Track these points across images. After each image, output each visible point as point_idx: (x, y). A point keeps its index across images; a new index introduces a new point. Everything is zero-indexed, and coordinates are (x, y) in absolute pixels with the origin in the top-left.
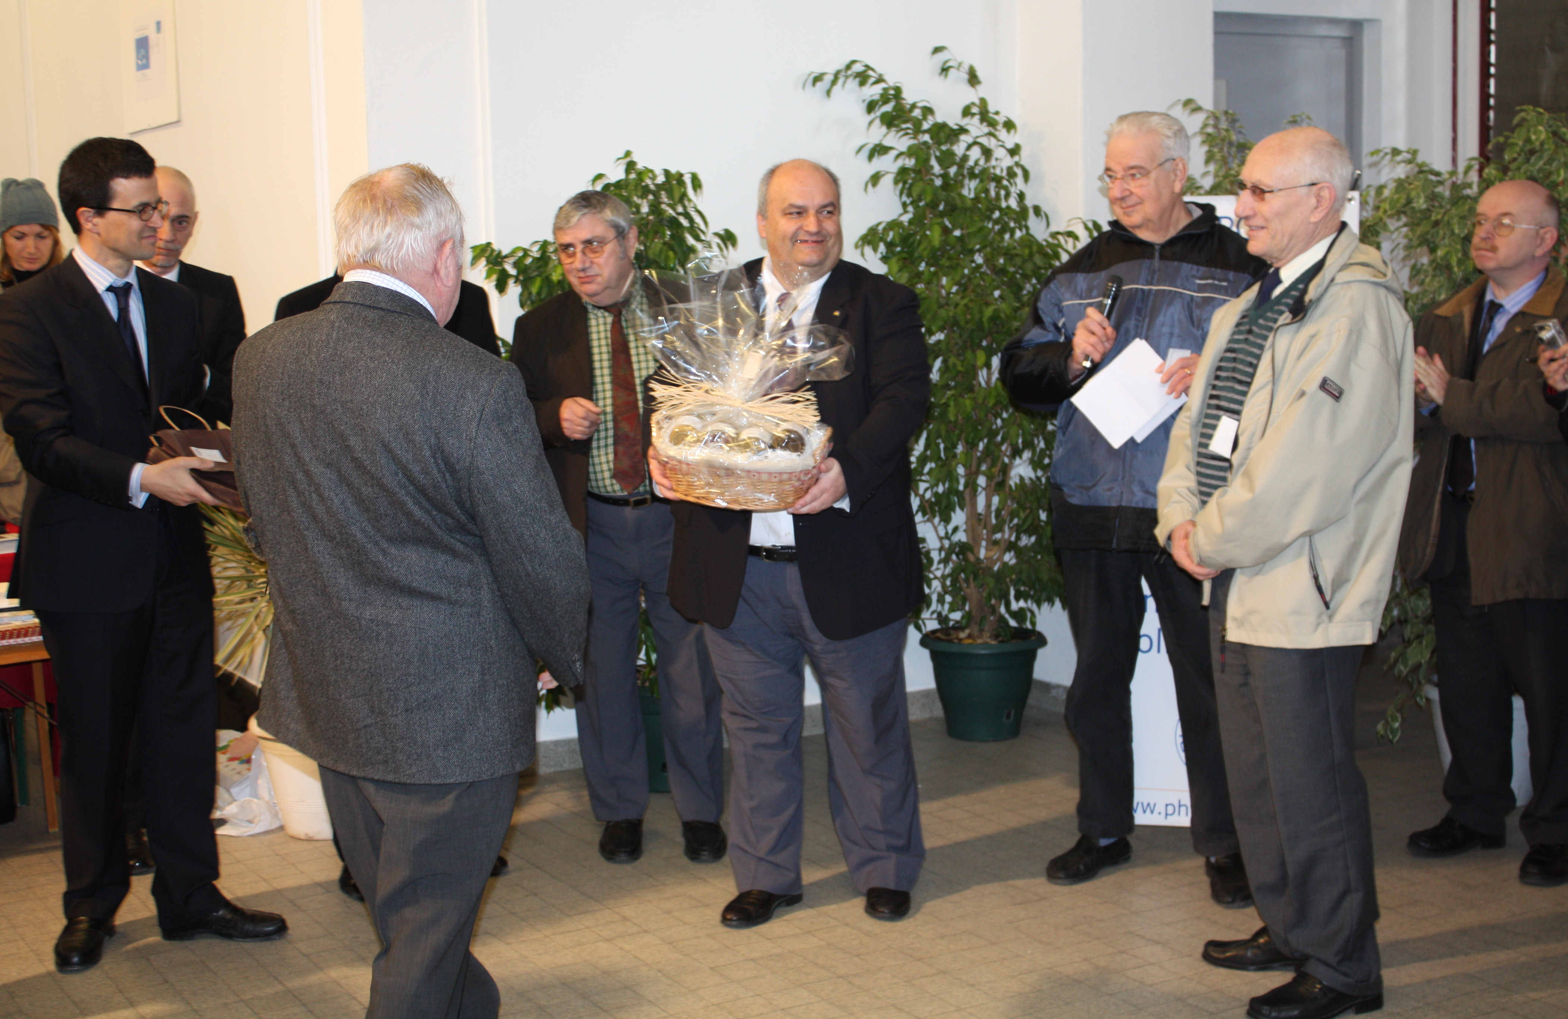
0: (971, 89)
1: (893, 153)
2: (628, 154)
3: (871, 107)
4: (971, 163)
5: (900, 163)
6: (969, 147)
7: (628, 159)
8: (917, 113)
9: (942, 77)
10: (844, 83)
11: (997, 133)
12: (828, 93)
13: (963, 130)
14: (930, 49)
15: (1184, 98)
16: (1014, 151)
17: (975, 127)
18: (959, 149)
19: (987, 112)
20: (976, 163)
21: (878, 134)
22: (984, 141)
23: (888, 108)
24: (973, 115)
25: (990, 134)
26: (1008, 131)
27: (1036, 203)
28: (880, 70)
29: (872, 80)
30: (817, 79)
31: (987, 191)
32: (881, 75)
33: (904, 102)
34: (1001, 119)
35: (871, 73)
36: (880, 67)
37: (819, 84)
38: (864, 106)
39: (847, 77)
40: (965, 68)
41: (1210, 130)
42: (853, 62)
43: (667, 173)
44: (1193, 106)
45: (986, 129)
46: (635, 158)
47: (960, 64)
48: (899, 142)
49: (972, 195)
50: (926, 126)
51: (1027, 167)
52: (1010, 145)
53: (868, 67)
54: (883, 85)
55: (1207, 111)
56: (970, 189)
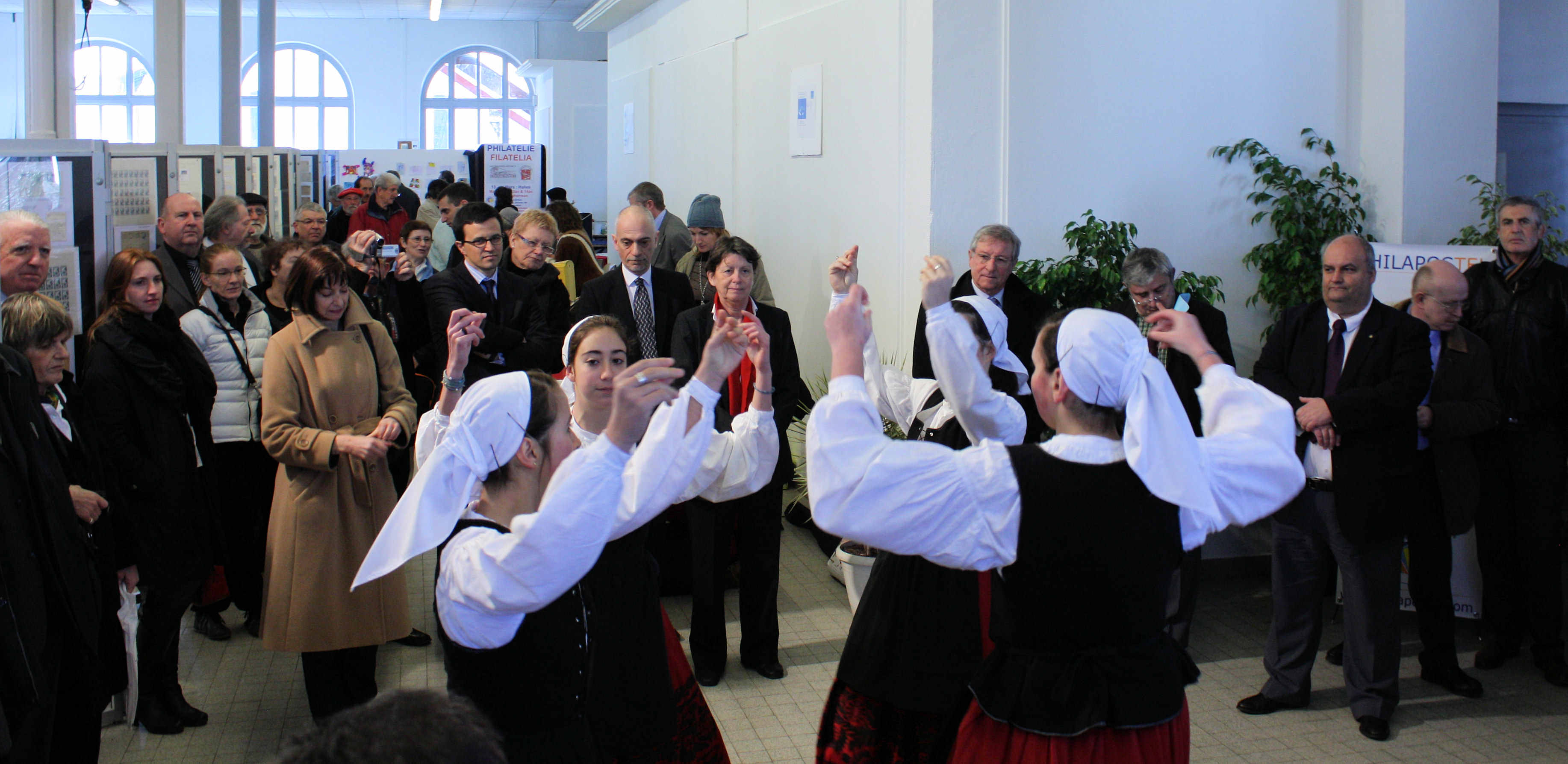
0: (1326, 157)
1: (1272, 200)
2: (1090, 212)
3: (1259, 168)
4: (1325, 206)
5: (1275, 207)
6: (1324, 197)
7: (1091, 215)
8: (1289, 174)
9: (1308, 149)
10: (1240, 154)
11: (1344, 187)
12: (1229, 160)
13: (1320, 185)
14: (1301, 130)
15: (1468, 174)
16: (1356, 199)
17: (1328, 183)
18: (1317, 197)
19: (1338, 172)
20: (1329, 206)
21: (1261, 188)
22: (1334, 192)
23: (1269, 171)
24: (1329, 174)
25: (1339, 187)
26: (1353, 185)
27: (1369, 233)
28: (1265, 146)
29: (1260, 151)
30: (1222, 151)
31: (1335, 226)
32: (1265, 149)
33: (1280, 166)
34: (1347, 178)
35: (1258, 147)
36: (1265, 144)
37: (1223, 155)
38: (1253, 168)
39: (1242, 150)
40: (1325, 142)
41: (1486, 195)
42: (1247, 140)
43: (1114, 223)
44: (1475, 179)
45: (1336, 184)
46: (1094, 214)
47: (1320, 141)
48: (1276, 193)
49: (1325, 228)
50: (1294, 182)
51: (1364, 209)
52: (1353, 195)
53: (1257, 143)
54: (1266, 155)
55: (1484, 183)
56: (1323, 225)
